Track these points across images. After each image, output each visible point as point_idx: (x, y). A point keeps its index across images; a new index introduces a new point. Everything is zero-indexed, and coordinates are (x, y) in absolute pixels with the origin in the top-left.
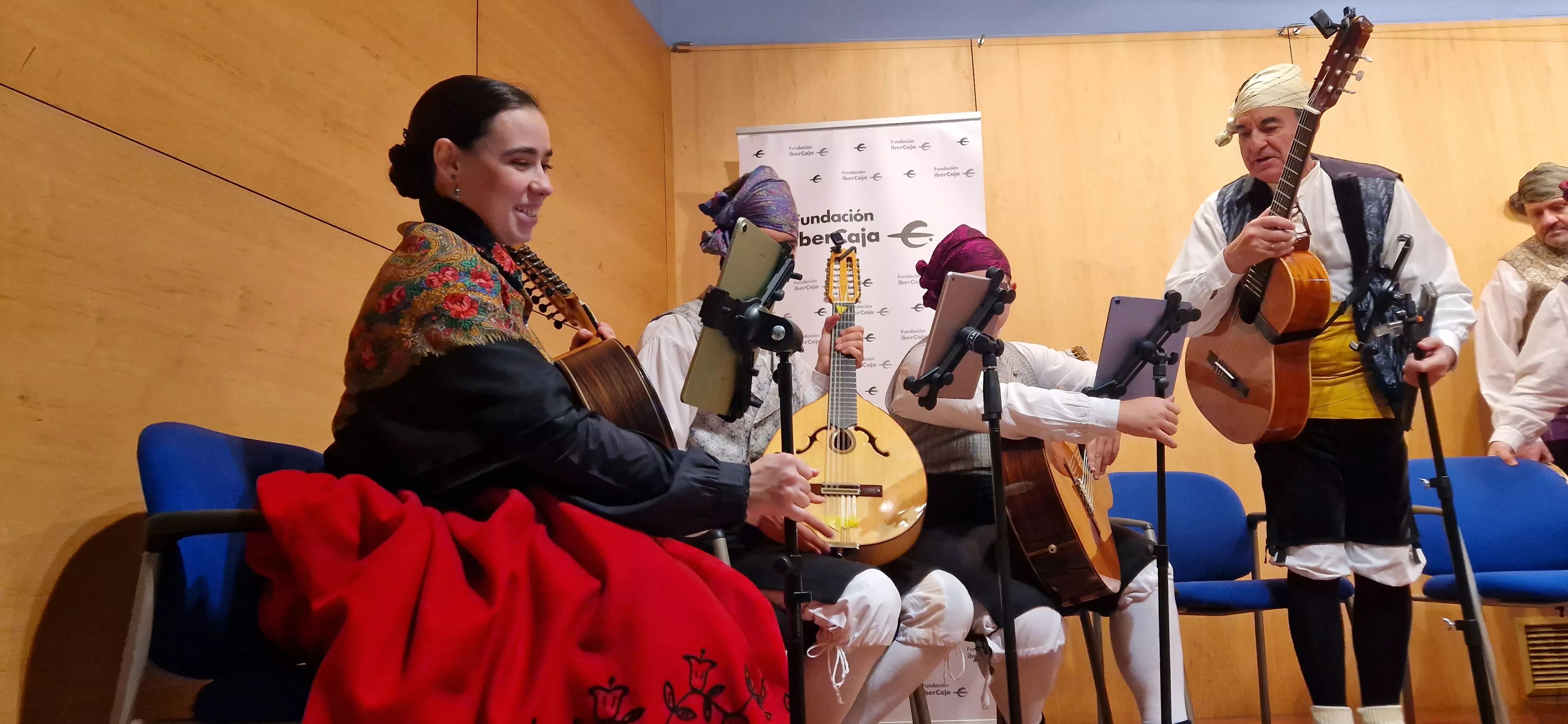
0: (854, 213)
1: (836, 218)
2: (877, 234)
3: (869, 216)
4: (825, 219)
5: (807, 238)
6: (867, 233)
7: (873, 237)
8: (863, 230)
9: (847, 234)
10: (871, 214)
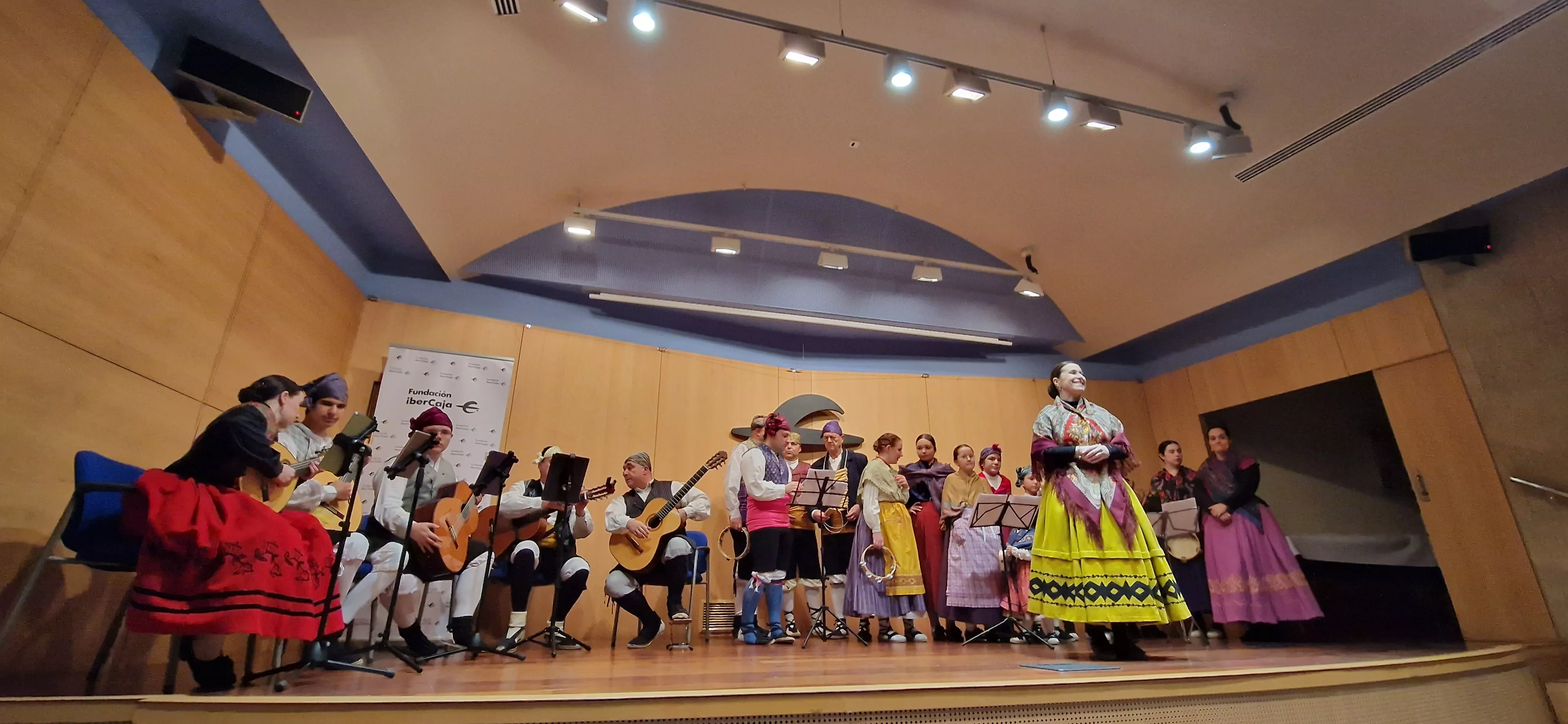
0: (441, 393)
1: (431, 394)
2: (451, 405)
3: (449, 396)
4: (426, 393)
5: (415, 401)
6: (446, 403)
7: (449, 405)
8: (444, 401)
9: (436, 402)
10: (450, 395)
